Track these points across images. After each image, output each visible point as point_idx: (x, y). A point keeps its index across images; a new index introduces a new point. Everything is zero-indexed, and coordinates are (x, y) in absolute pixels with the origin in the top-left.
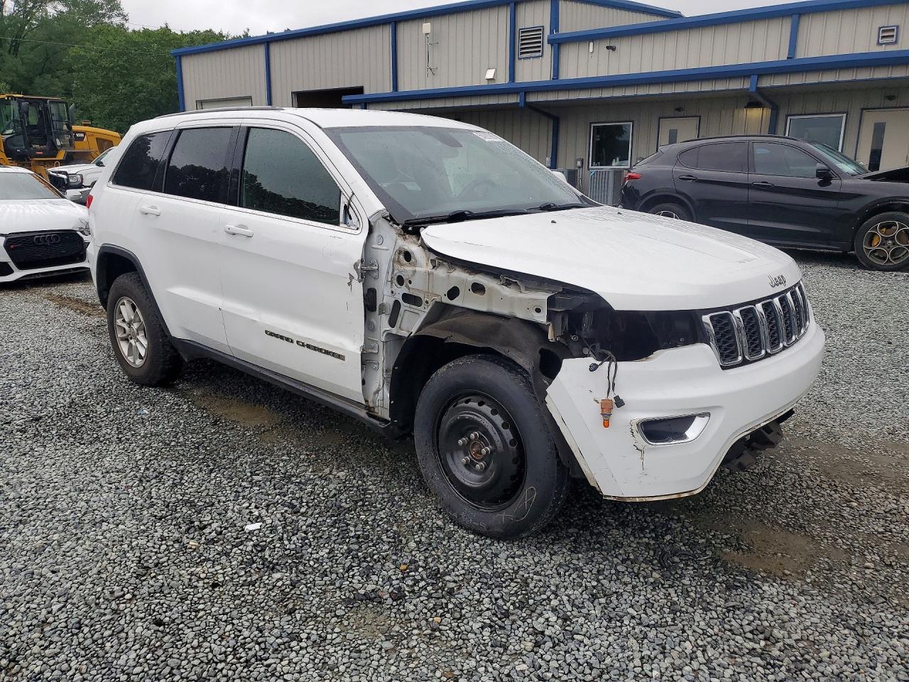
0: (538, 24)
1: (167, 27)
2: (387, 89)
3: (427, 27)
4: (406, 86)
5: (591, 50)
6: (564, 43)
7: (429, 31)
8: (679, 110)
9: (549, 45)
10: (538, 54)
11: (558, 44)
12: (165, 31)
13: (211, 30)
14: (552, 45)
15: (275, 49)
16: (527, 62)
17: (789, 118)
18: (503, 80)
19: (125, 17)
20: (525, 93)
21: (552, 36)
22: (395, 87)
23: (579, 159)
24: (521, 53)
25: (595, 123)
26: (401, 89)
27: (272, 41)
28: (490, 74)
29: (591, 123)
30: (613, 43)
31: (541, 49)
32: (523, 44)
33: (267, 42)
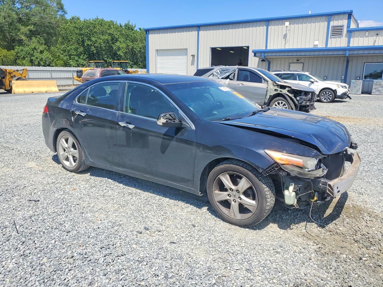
0: (341, 24)
2: (263, 48)
4: (271, 47)
5: (367, 35)
6: (353, 32)
7: (288, 25)
10: (340, 36)
11: (350, 32)
14: (347, 32)
15: (202, 29)
16: (334, 38)
18: (322, 46)
21: (348, 29)
22: (266, 47)
23: (358, 77)
24: (332, 35)
25: (367, 63)
26: (268, 48)
27: (201, 26)
28: (316, 43)
29: (365, 63)
30: (378, 32)
31: (342, 34)
32: (332, 32)
33: (198, 26)
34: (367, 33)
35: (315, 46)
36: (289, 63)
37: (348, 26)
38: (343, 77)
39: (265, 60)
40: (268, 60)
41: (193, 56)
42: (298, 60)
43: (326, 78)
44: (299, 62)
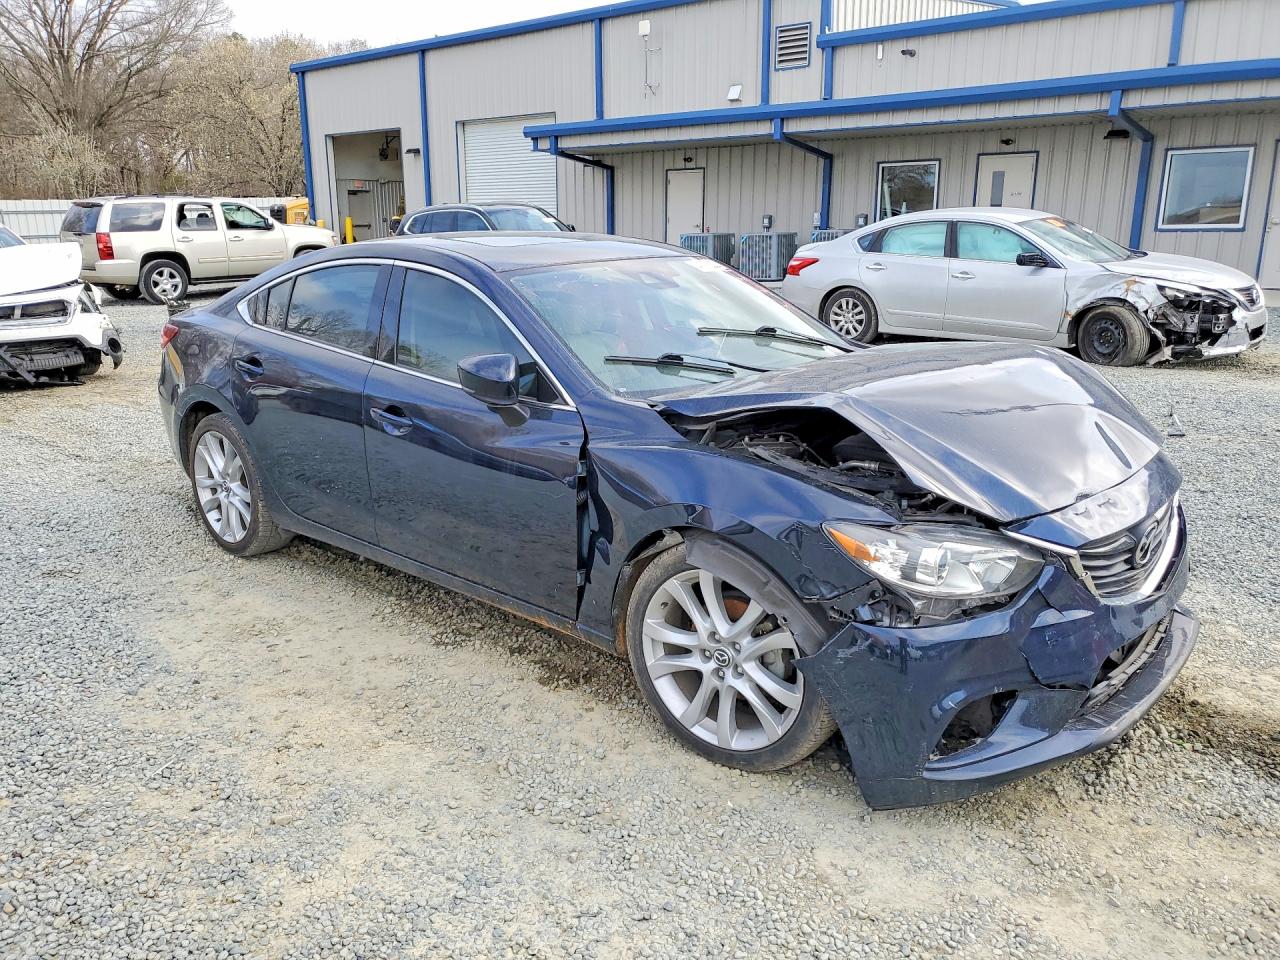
0: (798, 19)
2: (588, 116)
3: (644, 26)
4: (614, 112)
5: (880, 56)
6: (840, 46)
7: (647, 32)
8: (1007, 142)
9: (820, 50)
10: (801, 63)
11: (832, 47)
14: (823, 49)
15: (433, 59)
16: (787, 74)
17: (1170, 153)
18: (752, 101)
20: (782, 120)
21: (826, 37)
22: (600, 113)
24: (779, 62)
25: (885, 162)
26: (607, 116)
27: (428, 50)
28: (734, 93)
29: (879, 163)
30: (911, 45)
31: (807, 55)
32: (781, 49)
33: (422, 50)
34: (880, 47)
35: (736, 105)
36: (665, 169)
37: (825, 25)
38: (817, 216)
40: (607, 162)
41: (416, 152)
42: (689, 160)
43: (770, 222)
44: (691, 165)
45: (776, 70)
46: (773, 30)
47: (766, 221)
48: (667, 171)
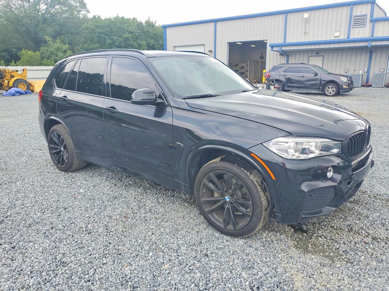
0: (364, 13)
1: (118, 16)
2: (281, 41)
3: (306, 15)
4: (289, 40)
6: (377, 21)
7: (307, 17)
10: (363, 26)
11: (374, 21)
12: (123, 18)
13: (134, 18)
14: (371, 22)
15: (219, 24)
16: (356, 29)
18: (343, 37)
19: (88, 12)
20: (371, 41)
21: (372, 19)
22: (285, 41)
23: (382, 69)
24: (354, 25)
26: (287, 41)
27: (218, 21)
28: (337, 34)
31: (365, 24)
32: (355, 22)
33: (216, 21)
35: (337, 38)
36: (308, 56)
37: (372, 16)
38: (366, 69)
39: (283, 54)
40: (286, 54)
41: (211, 51)
42: (318, 53)
44: (319, 55)
45: (353, 28)
46: (353, 17)
47: (347, 71)
48: (309, 57)
